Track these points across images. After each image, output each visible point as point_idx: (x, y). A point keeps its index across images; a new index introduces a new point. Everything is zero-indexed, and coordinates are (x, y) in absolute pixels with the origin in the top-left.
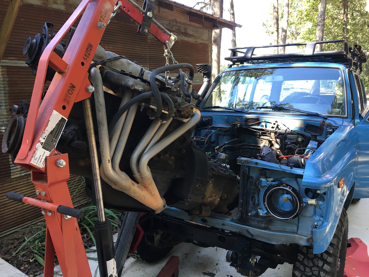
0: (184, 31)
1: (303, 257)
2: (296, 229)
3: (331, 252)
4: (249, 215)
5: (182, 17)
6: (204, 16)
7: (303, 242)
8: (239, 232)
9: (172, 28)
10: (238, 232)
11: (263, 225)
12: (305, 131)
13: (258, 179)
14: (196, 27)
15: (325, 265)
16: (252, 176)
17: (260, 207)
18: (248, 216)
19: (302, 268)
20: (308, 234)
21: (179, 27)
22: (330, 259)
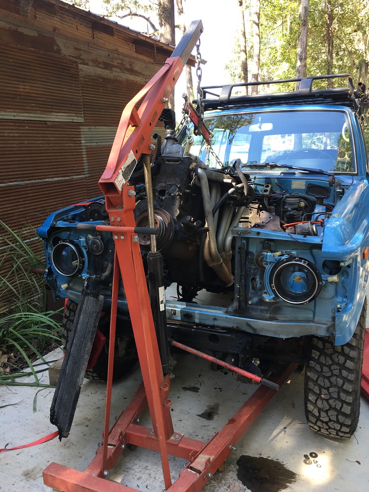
0: (129, 67)
1: (318, 353)
2: (312, 316)
3: (354, 344)
4: (250, 303)
5: (125, 47)
6: (156, 46)
7: (322, 332)
8: (237, 327)
9: (113, 62)
10: (235, 327)
11: (268, 315)
12: (307, 194)
13: (260, 254)
14: (145, 62)
15: (348, 361)
16: (251, 252)
17: (265, 291)
18: (248, 306)
19: (318, 368)
20: (328, 322)
21: (122, 60)
22: (353, 354)
